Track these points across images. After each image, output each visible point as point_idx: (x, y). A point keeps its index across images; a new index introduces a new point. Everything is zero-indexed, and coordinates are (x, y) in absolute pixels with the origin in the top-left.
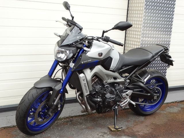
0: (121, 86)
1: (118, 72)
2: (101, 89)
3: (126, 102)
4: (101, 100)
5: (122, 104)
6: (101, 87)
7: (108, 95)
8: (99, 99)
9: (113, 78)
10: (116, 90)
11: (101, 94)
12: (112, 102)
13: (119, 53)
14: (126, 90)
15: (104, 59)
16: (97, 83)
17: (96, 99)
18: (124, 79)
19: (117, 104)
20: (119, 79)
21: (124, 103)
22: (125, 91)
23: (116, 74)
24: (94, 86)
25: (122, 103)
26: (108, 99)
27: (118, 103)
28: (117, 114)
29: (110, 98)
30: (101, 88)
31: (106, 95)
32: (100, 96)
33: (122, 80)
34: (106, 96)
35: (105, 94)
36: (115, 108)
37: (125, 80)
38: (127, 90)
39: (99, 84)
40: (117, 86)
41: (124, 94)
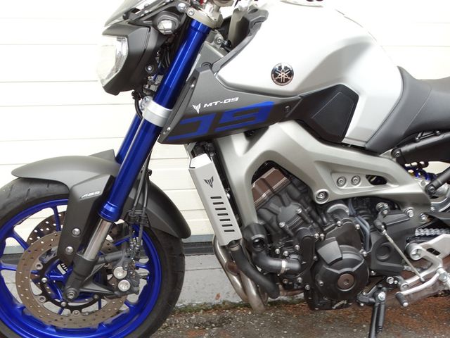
0: (410, 211)
1: (393, 154)
2: (305, 223)
3: (427, 278)
4: (296, 266)
5: (409, 287)
6: (300, 211)
7: (331, 249)
8: (284, 264)
9: (364, 180)
10: (376, 229)
11: (299, 240)
12: (348, 281)
13: (401, 70)
14: (433, 232)
15: (304, 94)
16: (285, 196)
17: (273, 263)
18: (423, 184)
19: (387, 285)
20: (395, 182)
21: (420, 282)
22: (427, 232)
23: (384, 164)
24: (273, 206)
25: (409, 281)
26: (330, 265)
27: (391, 281)
28: (381, 324)
29: (337, 262)
30: (303, 218)
31: (322, 246)
32: (294, 248)
33: (415, 186)
34: (319, 251)
35: (320, 243)
36: (372, 300)
37: (426, 189)
38: (438, 231)
39: (297, 200)
40: (385, 212)
41: (418, 246)
